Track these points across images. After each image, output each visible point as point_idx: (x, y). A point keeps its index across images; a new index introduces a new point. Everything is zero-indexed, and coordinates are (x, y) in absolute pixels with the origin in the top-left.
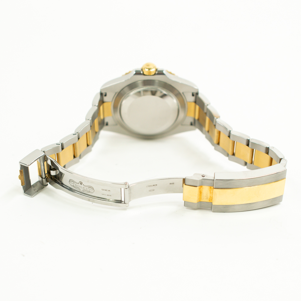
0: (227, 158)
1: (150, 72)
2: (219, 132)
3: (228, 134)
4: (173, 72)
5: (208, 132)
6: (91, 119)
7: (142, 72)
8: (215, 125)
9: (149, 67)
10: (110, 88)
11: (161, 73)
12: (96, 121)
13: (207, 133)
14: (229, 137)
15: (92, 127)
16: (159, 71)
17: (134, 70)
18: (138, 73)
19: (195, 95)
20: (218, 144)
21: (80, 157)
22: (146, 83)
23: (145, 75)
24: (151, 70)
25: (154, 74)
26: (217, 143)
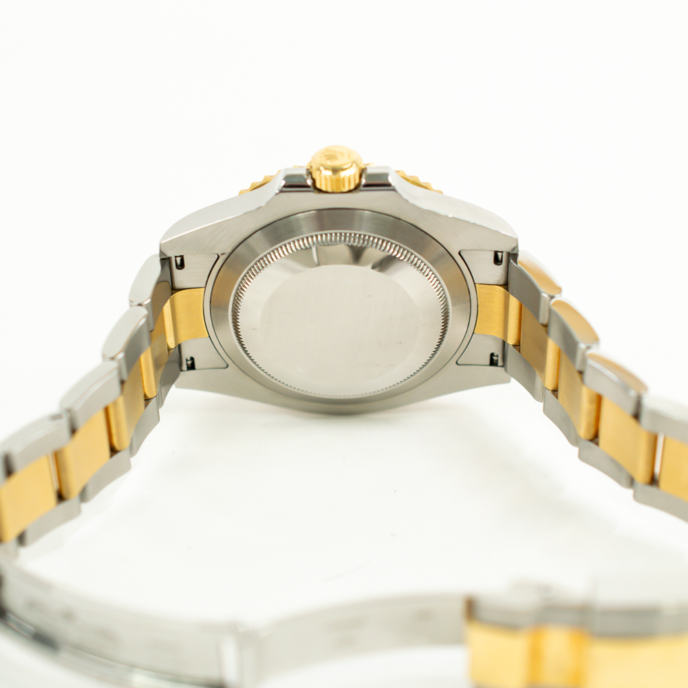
0: (630, 492)
1: (339, 182)
2: (599, 400)
3: (630, 408)
4: (422, 180)
5: (555, 391)
6: (121, 356)
7: (309, 182)
8: (581, 373)
9: (335, 163)
10: (195, 240)
11: (378, 183)
12: (146, 360)
13: (550, 395)
14: (637, 416)
15: (126, 385)
16: (370, 176)
17: (282, 176)
18: (294, 185)
19: (506, 258)
20: (595, 438)
21: (84, 496)
22: (328, 219)
23: (320, 191)
24: (343, 174)
25: (352, 187)
26: (590, 436)
